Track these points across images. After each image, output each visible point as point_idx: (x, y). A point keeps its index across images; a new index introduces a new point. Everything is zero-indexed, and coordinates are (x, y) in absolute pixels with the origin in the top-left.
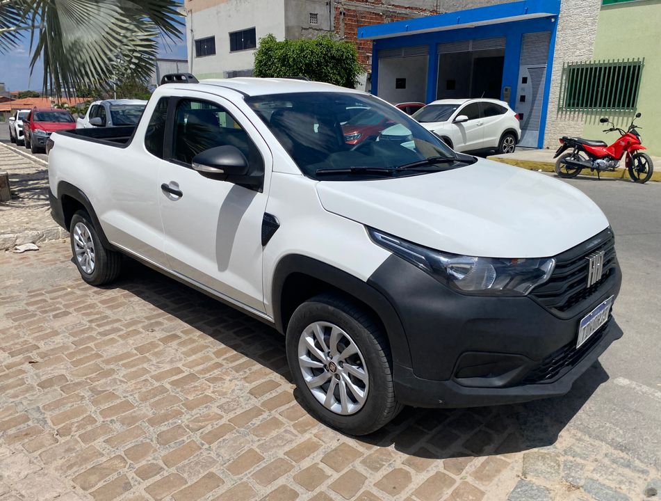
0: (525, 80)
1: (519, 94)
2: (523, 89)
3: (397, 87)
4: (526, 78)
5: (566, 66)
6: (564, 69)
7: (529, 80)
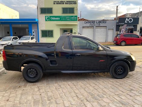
0: (34, 32)
1: (33, 35)
6: (41, 30)
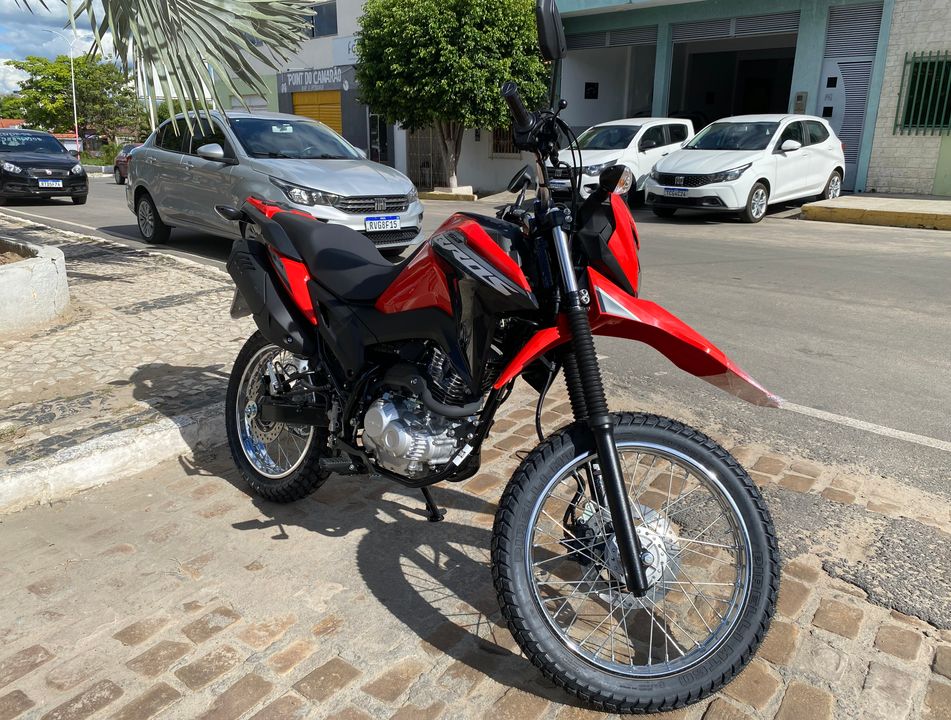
0: (832, 82)
1: (822, 105)
2: (828, 97)
3: (586, 97)
4: (836, 78)
5: (910, 58)
6: (906, 63)
7: (840, 82)
